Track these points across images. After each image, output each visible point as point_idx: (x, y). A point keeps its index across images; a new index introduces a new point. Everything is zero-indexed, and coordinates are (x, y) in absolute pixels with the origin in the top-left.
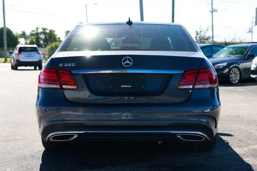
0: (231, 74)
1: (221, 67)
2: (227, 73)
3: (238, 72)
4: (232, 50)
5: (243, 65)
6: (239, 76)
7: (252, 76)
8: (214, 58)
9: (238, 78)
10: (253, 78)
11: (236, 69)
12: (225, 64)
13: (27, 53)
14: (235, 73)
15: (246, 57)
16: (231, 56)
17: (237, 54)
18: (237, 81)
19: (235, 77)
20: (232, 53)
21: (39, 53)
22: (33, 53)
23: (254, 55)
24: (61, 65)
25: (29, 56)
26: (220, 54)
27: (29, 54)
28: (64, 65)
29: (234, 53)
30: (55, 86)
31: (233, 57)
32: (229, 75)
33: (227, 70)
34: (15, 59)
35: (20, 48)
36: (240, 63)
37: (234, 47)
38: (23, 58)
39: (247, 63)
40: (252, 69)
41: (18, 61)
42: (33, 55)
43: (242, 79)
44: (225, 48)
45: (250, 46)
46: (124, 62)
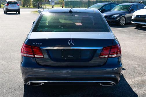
0: (121, 21)
1: (116, 17)
2: (118, 20)
3: (124, 19)
4: (121, 7)
5: (127, 15)
6: (125, 21)
7: (132, 22)
8: (112, 11)
9: (124, 23)
10: (132, 23)
11: (124, 18)
12: (118, 15)
13: (12, 5)
14: (123, 20)
15: (129, 11)
16: (121, 10)
17: (124, 9)
18: (124, 24)
19: (123, 22)
20: (121, 9)
21: (18, 5)
22: (15, 5)
23: (133, 10)
24: (34, 43)
25: (13, 7)
26: (115, 9)
27: (13, 6)
28: (35, 43)
29: (123, 8)
30: (30, 56)
31: (122, 11)
32: (120, 21)
33: (119, 18)
34: (6, 8)
35: (8, 2)
36: (126, 14)
37: (123, 5)
38: (10, 7)
39: (129, 14)
40: (132, 18)
41: (7, 9)
42: (15, 6)
43: (126, 23)
44: (118, 6)
45: (131, 5)
46: (69, 43)
